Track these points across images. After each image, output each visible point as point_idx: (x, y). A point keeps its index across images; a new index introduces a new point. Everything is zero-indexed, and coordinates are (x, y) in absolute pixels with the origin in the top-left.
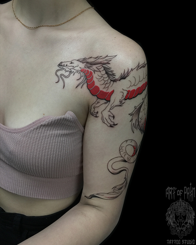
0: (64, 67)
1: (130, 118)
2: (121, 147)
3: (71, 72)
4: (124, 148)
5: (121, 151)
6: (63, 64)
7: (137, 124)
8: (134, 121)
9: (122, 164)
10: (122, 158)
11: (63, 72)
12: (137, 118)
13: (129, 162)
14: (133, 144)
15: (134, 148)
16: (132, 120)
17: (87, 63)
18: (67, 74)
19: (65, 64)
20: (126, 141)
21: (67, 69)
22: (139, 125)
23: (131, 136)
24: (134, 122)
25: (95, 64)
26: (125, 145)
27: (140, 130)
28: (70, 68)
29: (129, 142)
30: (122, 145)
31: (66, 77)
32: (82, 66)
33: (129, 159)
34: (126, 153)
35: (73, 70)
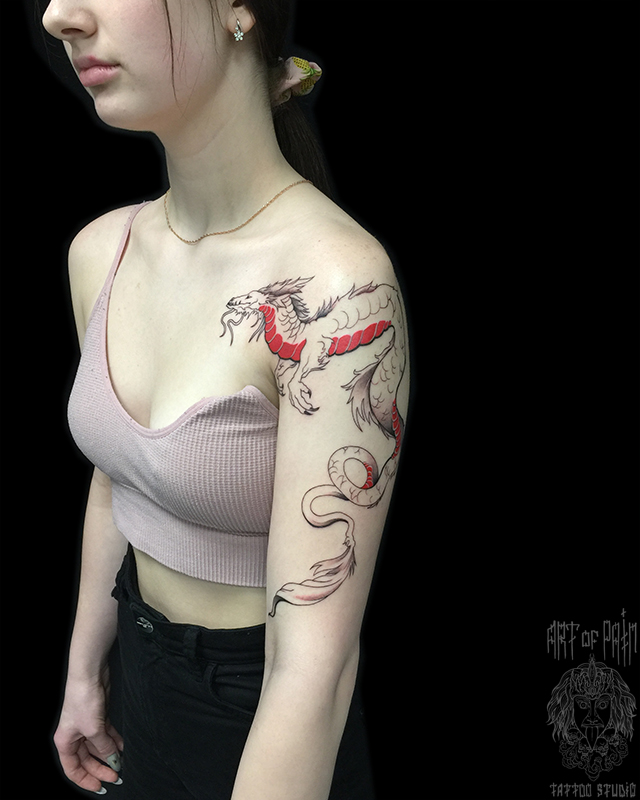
0: (236, 307)
1: (347, 395)
2: (331, 463)
3: (244, 314)
4: (339, 465)
5: (332, 470)
6: (234, 302)
7: (368, 410)
8: (357, 403)
9: (337, 505)
10: (334, 489)
11: (233, 316)
12: (364, 396)
13: (355, 501)
14: (364, 457)
15: (368, 469)
16: (351, 401)
17: (271, 293)
18: (237, 318)
19: (238, 300)
20: (345, 448)
21: (240, 310)
22: (374, 414)
23: (356, 438)
24: (359, 406)
25: (280, 295)
26: (341, 457)
27: (380, 425)
28: (244, 306)
29: (351, 453)
30: (335, 458)
31: (236, 324)
32: (262, 299)
33: (355, 494)
34: (345, 479)
35: (248, 310)
